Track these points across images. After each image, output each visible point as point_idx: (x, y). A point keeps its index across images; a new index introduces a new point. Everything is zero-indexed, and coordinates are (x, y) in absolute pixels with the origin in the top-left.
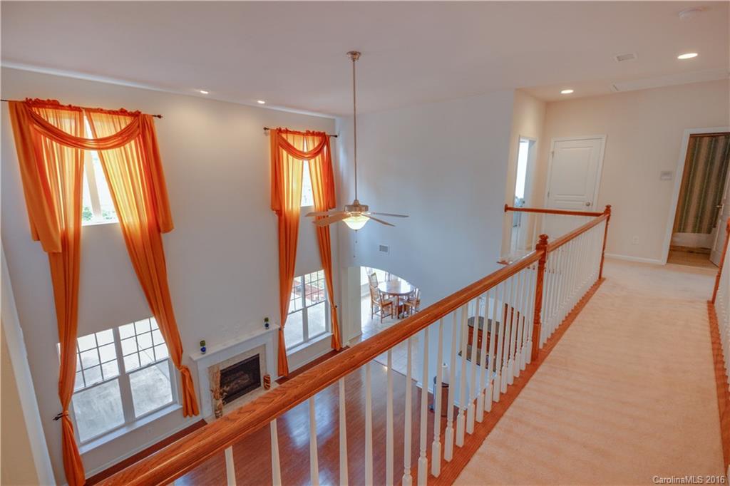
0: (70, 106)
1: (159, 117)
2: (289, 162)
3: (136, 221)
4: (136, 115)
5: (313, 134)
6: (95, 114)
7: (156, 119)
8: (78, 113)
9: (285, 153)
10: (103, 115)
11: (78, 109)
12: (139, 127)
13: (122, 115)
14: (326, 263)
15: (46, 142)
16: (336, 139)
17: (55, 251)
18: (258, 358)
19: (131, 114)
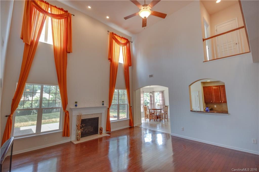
0: (46, 2)
1: (74, 15)
2: (115, 45)
3: (59, 46)
4: (66, 12)
5: (124, 38)
6: (53, 7)
7: (72, 16)
8: (48, 5)
9: (114, 41)
10: (56, 9)
11: (48, 4)
12: (66, 15)
13: (62, 11)
14: (127, 86)
15: (35, 10)
16: (132, 43)
17: (28, 43)
18: (98, 119)
19: (65, 11)
